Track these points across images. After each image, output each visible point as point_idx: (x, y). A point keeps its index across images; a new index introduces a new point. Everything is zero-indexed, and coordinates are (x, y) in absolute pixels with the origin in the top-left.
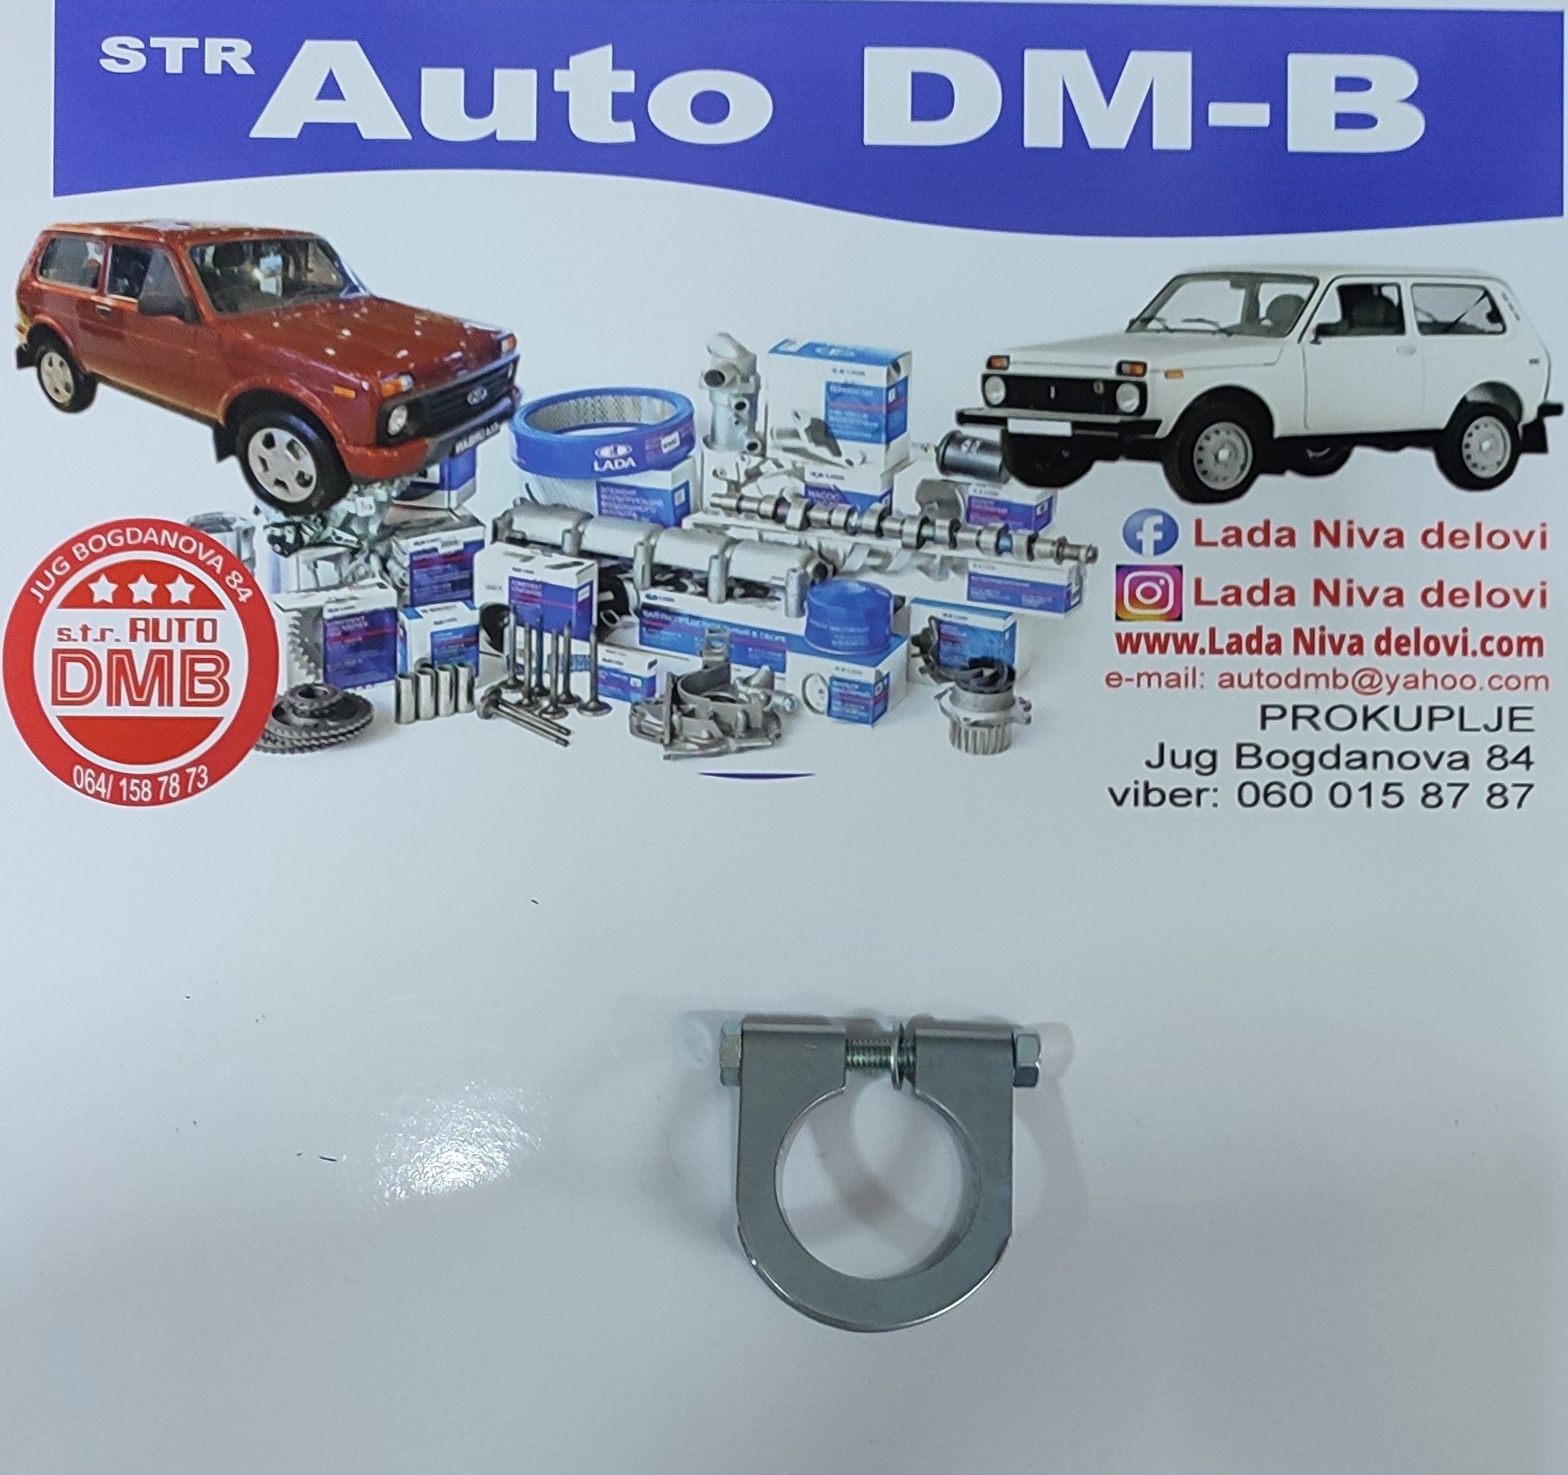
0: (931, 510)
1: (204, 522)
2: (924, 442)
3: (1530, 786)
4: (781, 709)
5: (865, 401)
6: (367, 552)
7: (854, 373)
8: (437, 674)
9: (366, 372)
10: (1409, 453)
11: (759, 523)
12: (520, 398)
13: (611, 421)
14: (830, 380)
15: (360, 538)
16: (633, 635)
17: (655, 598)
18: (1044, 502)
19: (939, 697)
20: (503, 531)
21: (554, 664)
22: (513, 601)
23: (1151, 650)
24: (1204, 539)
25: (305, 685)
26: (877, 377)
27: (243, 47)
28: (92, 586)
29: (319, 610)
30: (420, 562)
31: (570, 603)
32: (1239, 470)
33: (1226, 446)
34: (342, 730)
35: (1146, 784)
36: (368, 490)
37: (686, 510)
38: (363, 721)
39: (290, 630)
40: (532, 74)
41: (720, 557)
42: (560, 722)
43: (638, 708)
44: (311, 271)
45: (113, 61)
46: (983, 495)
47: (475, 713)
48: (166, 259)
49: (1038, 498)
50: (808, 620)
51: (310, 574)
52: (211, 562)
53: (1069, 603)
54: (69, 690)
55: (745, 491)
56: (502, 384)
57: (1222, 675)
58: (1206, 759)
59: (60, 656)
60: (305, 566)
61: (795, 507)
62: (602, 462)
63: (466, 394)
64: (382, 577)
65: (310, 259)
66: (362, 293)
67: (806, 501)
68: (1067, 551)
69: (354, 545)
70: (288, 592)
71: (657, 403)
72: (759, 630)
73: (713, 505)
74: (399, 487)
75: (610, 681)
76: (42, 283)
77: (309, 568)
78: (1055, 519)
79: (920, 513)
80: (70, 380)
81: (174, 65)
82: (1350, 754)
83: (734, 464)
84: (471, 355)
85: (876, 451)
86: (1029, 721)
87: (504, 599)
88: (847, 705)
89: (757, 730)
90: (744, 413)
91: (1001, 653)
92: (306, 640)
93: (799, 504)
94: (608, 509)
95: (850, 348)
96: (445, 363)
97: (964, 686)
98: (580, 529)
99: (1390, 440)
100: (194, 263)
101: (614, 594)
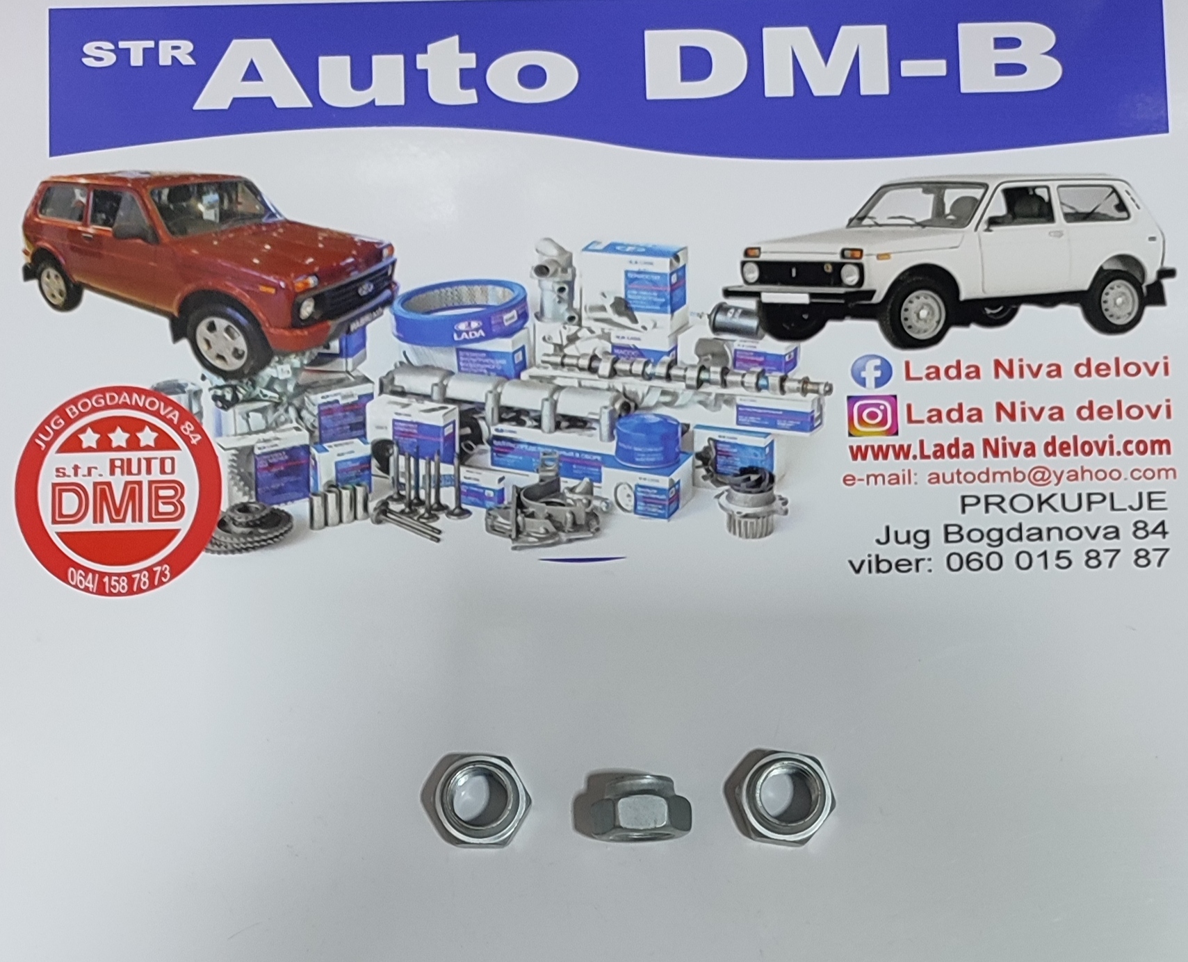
0: (707, 360)
1: (164, 387)
2: (700, 312)
3: (1167, 550)
4: (599, 510)
5: (654, 283)
6: (286, 405)
7: (646, 263)
8: (340, 493)
9: (283, 276)
10: (1062, 308)
11: (577, 374)
12: (398, 289)
13: (465, 304)
14: (627, 269)
16: (487, 459)
17: (502, 431)
18: (791, 351)
19: (718, 497)
21: (427, 482)
22: (396, 437)
23: (876, 457)
24: (912, 375)
25: (242, 503)
26: (662, 265)
27: (187, 46)
28: (82, 436)
29: (251, 448)
30: (327, 410)
31: (439, 437)
32: (935, 324)
33: (925, 307)
34: (270, 536)
35: (877, 557)
36: (286, 360)
37: (523, 366)
38: (286, 529)
39: (229, 463)
40: (399, 59)
41: (550, 399)
42: (433, 524)
43: (491, 512)
44: (240, 203)
46: (744, 348)
47: (369, 521)
48: (133, 199)
49: (788, 348)
50: (617, 444)
51: (244, 422)
52: (170, 416)
53: (813, 426)
54: (65, 512)
55: (567, 351)
56: (384, 280)
57: (931, 474)
58: (921, 537)
59: (57, 488)
60: (240, 417)
61: (604, 361)
62: (459, 333)
63: (356, 289)
64: (297, 422)
65: (239, 195)
66: (279, 218)
67: (612, 357)
68: (810, 387)
69: (277, 400)
70: (228, 436)
71: (499, 290)
72: (580, 452)
73: (544, 362)
74: (309, 357)
75: (469, 493)
76: (42, 219)
77: (243, 418)
78: (799, 363)
79: (699, 363)
80: (63, 287)
81: (137, 60)
82: (1029, 530)
83: (558, 331)
84: (360, 260)
85: (664, 319)
86: (786, 512)
87: (390, 436)
88: (648, 505)
89: (581, 526)
90: (565, 295)
91: (763, 463)
92: (242, 470)
93: (608, 359)
94: (465, 367)
95: (641, 245)
96: (341, 266)
97: (736, 487)
98: (445, 383)
99: (1048, 300)
100: (154, 201)
101: (472, 429)
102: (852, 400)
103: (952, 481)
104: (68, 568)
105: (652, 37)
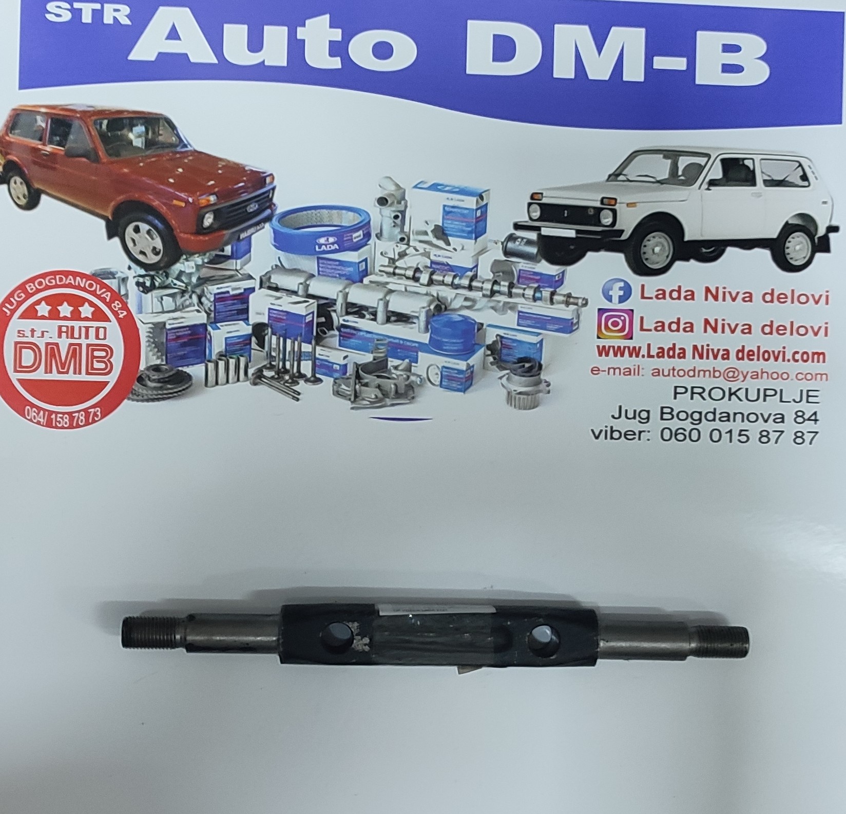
0: (499, 276)
1: (100, 273)
2: (496, 239)
3: (817, 433)
4: (415, 384)
5: (464, 215)
6: (191, 292)
7: (459, 200)
8: (228, 360)
9: (191, 193)
10: (757, 251)
11: (404, 282)
12: (276, 208)
13: (325, 223)
14: (445, 204)
15: (187, 285)
16: (335, 341)
17: (348, 321)
18: (560, 273)
19: (501, 378)
20: (265, 283)
21: (292, 356)
22: (270, 321)
23: (616, 355)
24: (646, 295)
25: (156, 365)
26: (470, 203)
27: (125, 10)
28: (37, 307)
29: (163, 324)
30: (220, 298)
31: (302, 323)
32: (666, 258)
33: (659, 245)
34: (175, 390)
35: (612, 428)
36: (191, 258)
37: (365, 273)
38: (187, 386)
39: (147, 334)
41: (384, 299)
42: (296, 388)
43: (337, 381)
44: (161, 135)
45: (53, 15)
46: (527, 269)
47: (248, 383)
48: (81, 126)
49: (559, 269)
50: (431, 336)
51: (159, 303)
53: (572, 329)
54: (23, 364)
55: (397, 264)
56: (266, 201)
57: (653, 370)
58: (644, 415)
59: (19, 345)
60: (156, 299)
61: (425, 273)
62: (320, 246)
63: (246, 206)
64: (198, 306)
65: (161, 128)
66: (189, 148)
67: (431, 270)
68: (572, 300)
69: (183, 288)
70: (147, 313)
71: (351, 214)
72: (404, 340)
73: (380, 271)
74: (208, 258)
75: (322, 366)
76: (11, 138)
77: (158, 301)
78: (565, 282)
79: (493, 278)
80: (26, 193)
81: (87, 18)
82: (721, 413)
83: (392, 248)
84: (249, 185)
85: (470, 243)
86: (549, 392)
87: (266, 321)
88: (451, 381)
89: (402, 394)
90: (398, 221)
91: (535, 355)
92: (156, 340)
93: (428, 271)
94: (322, 271)
95: (456, 186)
96: (235, 188)
97: (515, 372)
98: (308, 283)
99: (747, 244)
100: (97, 129)
101: (326, 319)
102: (601, 311)
103: (669, 375)
104: (25, 407)
105: (473, 26)
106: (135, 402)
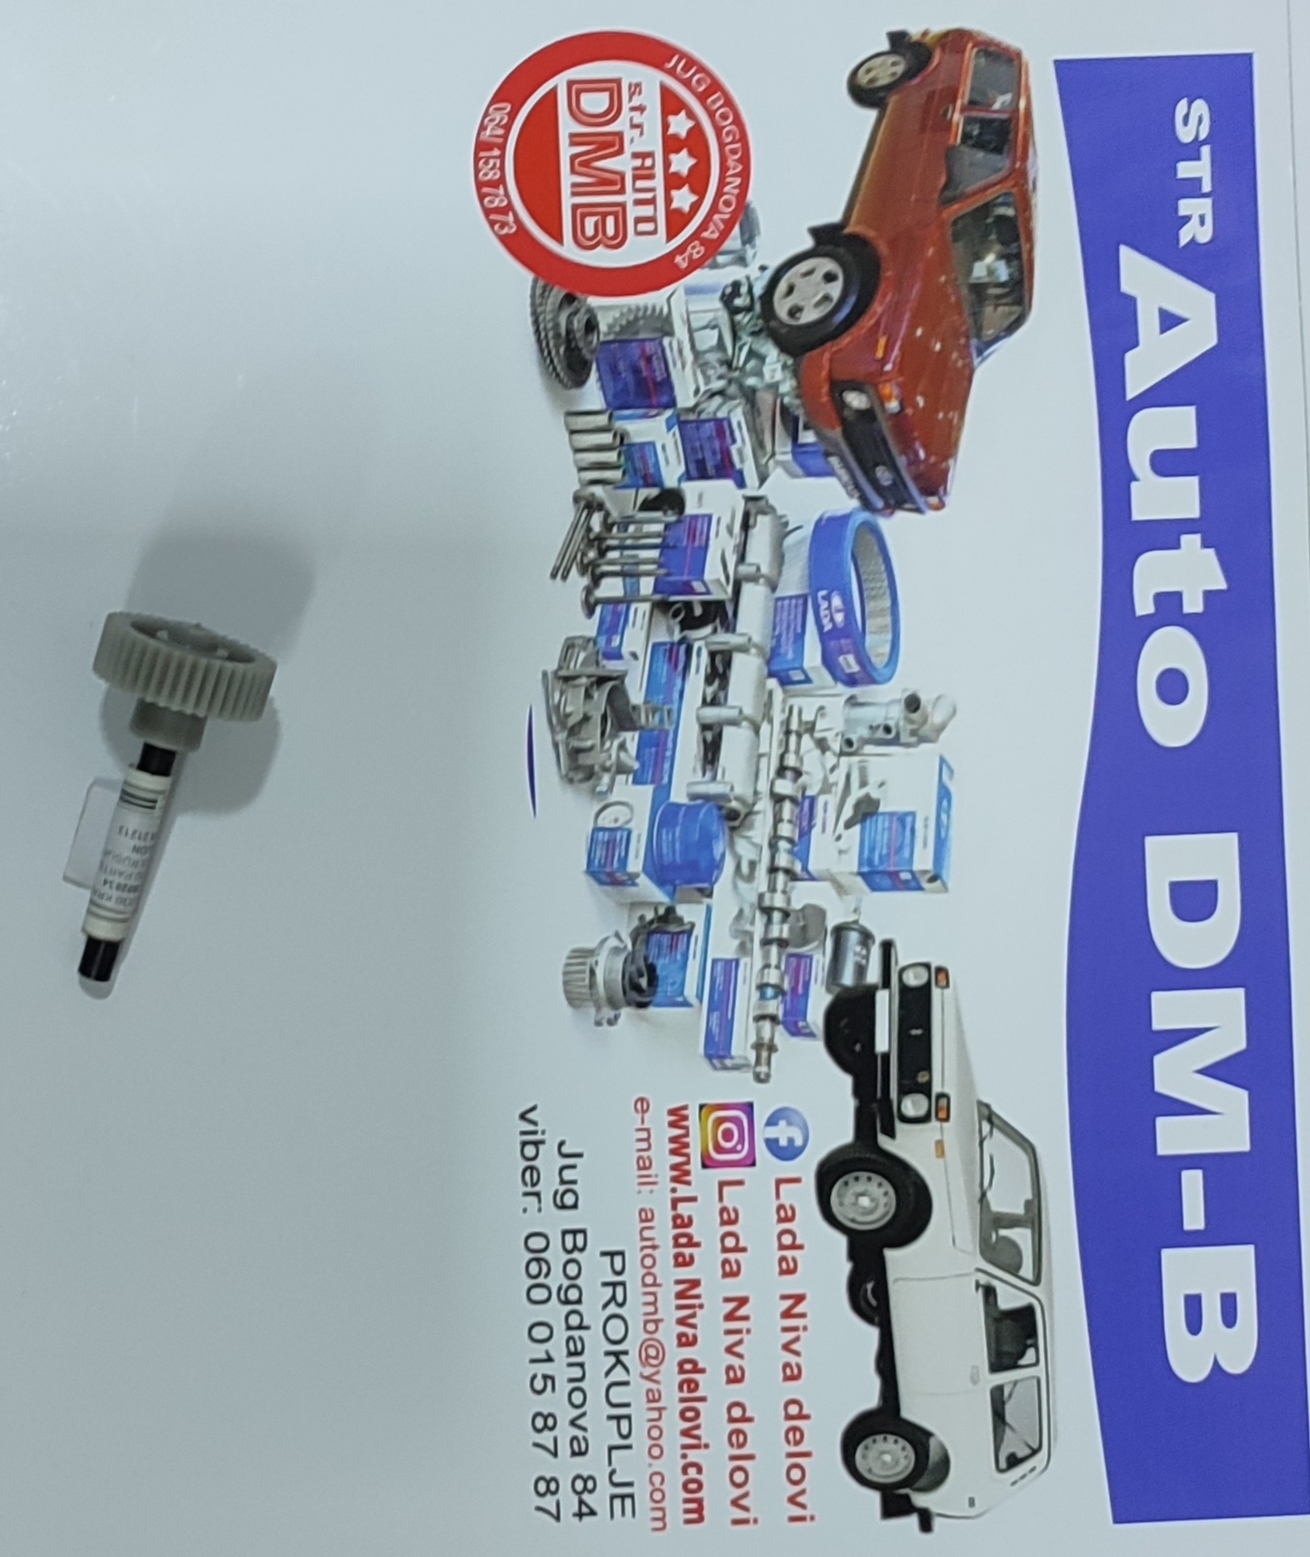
0: (798, 920)
1: (751, 217)
2: (862, 910)
3: (558, 1518)
4: (597, 783)
5: (899, 850)
6: (729, 376)
7: (925, 838)
8: (614, 449)
9: (900, 368)
10: (876, 1382)
11: (776, 752)
12: (884, 515)
13: (866, 604)
14: (918, 815)
15: (743, 369)
16: (661, 636)
17: (699, 656)
18: (811, 1029)
19: (617, 935)
20: (755, 506)
21: (630, 561)
22: (688, 519)
23: (673, 1140)
24: (782, 1187)
25: (598, 323)
26: (923, 861)
27: (1205, 235)
28: (683, 114)
30: (722, 428)
31: (689, 574)
32: (851, 1216)
33: (873, 1205)
34: (556, 361)
35: (542, 1142)
36: (788, 374)
37: (785, 682)
38: (565, 380)
39: (650, 306)
40: (1195, 512)
41: (741, 717)
42: (574, 571)
43: (591, 644)
44: (996, 309)
45: (1185, 111)
46: (814, 969)
47: (578, 487)
48: (1000, 170)
49: (815, 1024)
50: (684, 805)
51: (704, 323)
53: (713, 1058)
54: (584, 97)
55: (806, 738)
56: (897, 499)
57: (652, 1211)
58: (569, 1199)
59: (615, 85)
60: (713, 318)
61: (793, 787)
62: (828, 598)
63: (884, 464)
64: (706, 392)
65: (1007, 309)
66: (976, 361)
67: (799, 797)
68: (764, 1054)
69: (734, 364)
70: (687, 303)
71: (887, 649)
72: (673, 758)
73: (791, 708)
74: (793, 404)
75: (616, 615)
76: (970, 52)
77: (710, 321)
78: (796, 1040)
79: (794, 909)
80: (880, 83)
81: (1186, 170)
82: (581, 1339)
83: (832, 725)
84: (922, 467)
85: (852, 863)
86: (598, 1023)
87: (688, 511)
88: (605, 846)
89: (576, 760)
90: (880, 734)
91: (663, 994)
92: (641, 322)
93: (797, 791)
94: (782, 607)
95: (950, 833)
96: (914, 443)
97: (629, 960)
98: (761, 581)
99: (886, 1363)
100: (998, 197)
101: (701, 616)
102: (749, 1108)
103: (643, 1239)
106: (528, 292)
